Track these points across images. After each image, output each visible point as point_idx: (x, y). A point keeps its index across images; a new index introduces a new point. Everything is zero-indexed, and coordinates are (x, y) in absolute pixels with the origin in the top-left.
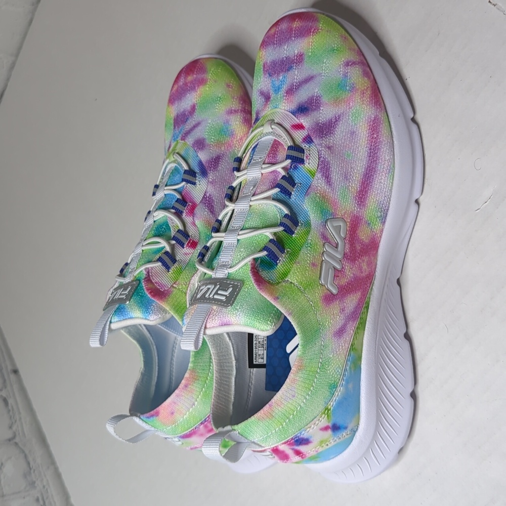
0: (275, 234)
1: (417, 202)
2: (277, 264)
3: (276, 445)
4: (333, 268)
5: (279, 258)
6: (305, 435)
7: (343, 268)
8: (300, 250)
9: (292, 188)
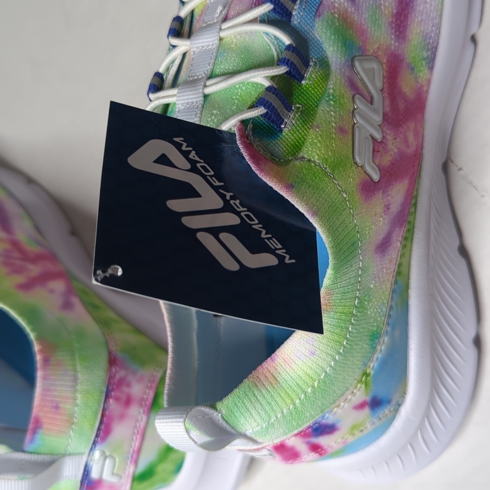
0: (273, 78)
1: (474, 39)
2: (281, 131)
3: (282, 439)
4: (370, 138)
5: (283, 120)
6: (330, 419)
7: (384, 137)
8: (317, 107)
9: (292, 5)
